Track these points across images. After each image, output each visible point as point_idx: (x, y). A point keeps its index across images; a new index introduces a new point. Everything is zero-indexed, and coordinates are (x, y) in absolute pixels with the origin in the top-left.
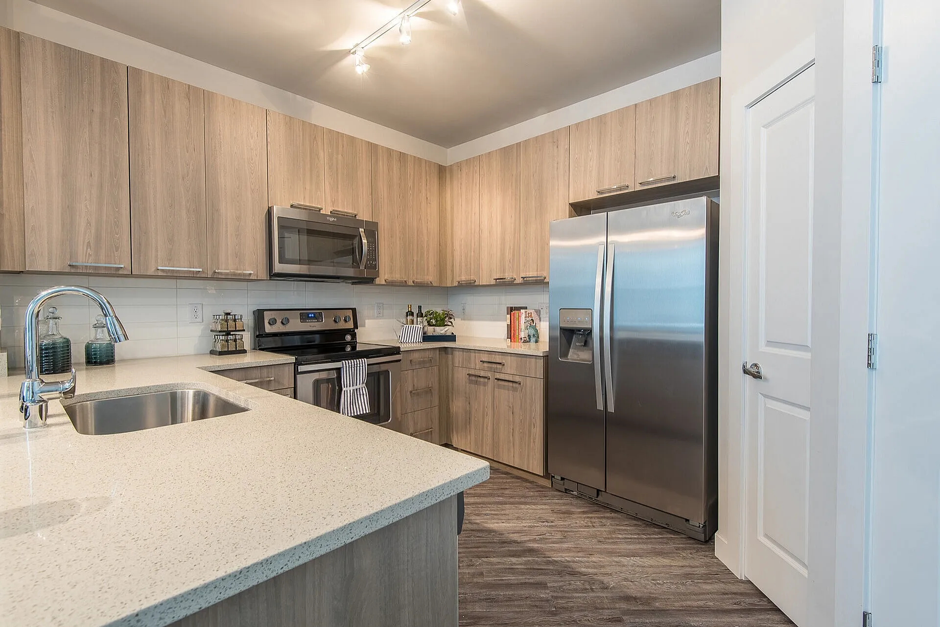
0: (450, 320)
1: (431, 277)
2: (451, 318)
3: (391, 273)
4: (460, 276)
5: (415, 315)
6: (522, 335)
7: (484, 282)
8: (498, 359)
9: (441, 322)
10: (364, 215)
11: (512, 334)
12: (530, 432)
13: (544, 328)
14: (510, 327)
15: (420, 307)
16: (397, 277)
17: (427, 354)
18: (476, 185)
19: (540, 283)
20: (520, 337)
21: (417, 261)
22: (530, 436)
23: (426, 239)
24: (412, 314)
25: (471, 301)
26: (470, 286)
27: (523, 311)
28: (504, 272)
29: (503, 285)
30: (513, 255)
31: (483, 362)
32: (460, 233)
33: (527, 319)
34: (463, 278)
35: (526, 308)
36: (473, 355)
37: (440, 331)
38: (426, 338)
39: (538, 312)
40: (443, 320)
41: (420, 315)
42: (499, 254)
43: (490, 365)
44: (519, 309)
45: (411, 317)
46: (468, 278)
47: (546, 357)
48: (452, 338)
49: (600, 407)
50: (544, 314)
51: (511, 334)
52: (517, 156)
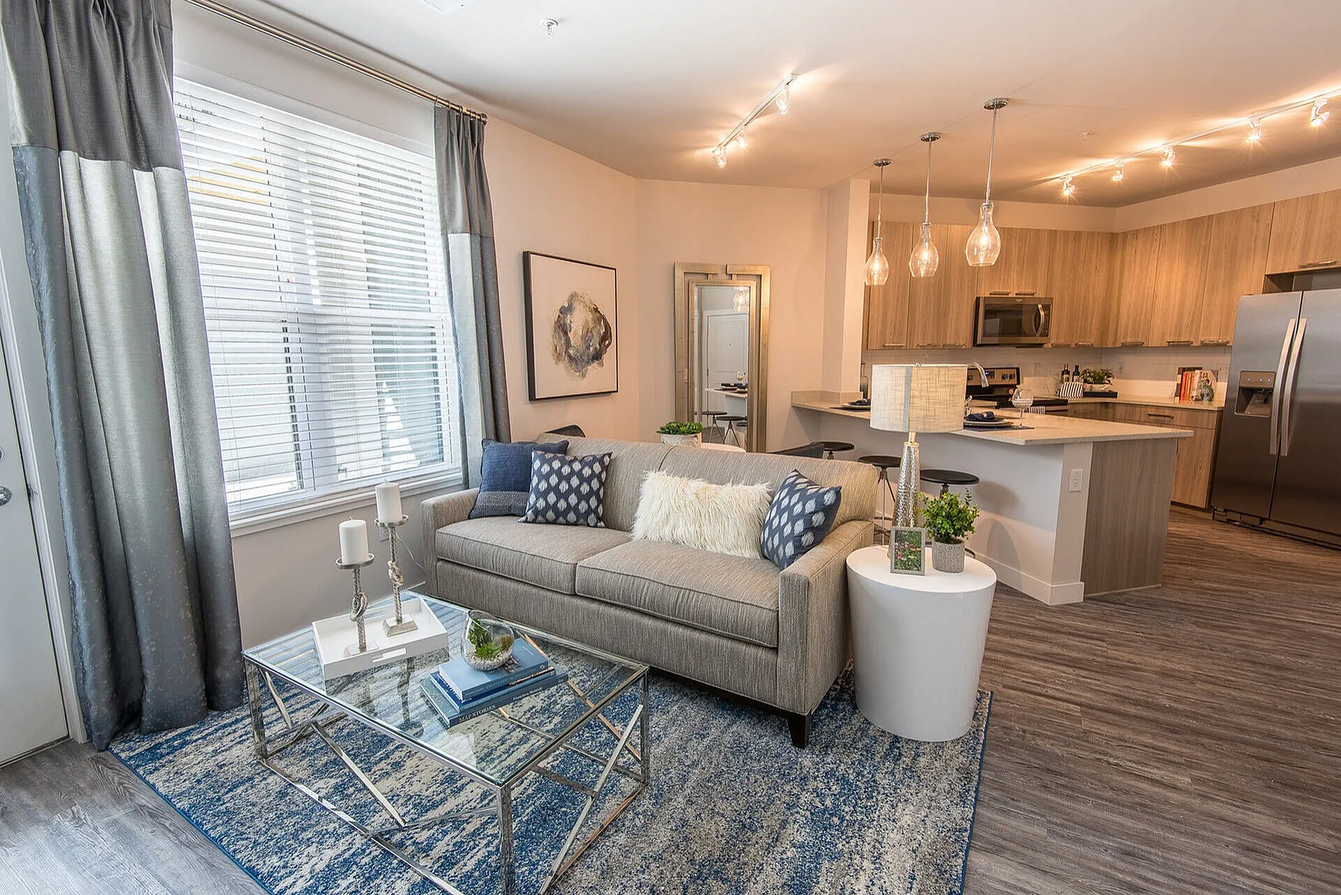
0: (1109, 379)
1: (1092, 340)
2: (1109, 377)
3: (1057, 339)
4: (1125, 337)
5: (1072, 373)
6: (1194, 394)
7: (1155, 342)
8: (1167, 413)
9: (1099, 380)
10: (1040, 294)
11: (1182, 393)
12: (1195, 473)
13: (1221, 388)
14: (1179, 387)
15: (1077, 367)
16: (1062, 341)
17: (1089, 407)
18: (1154, 252)
19: (1222, 347)
20: (1191, 395)
21: (1081, 326)
22: (1195, 477)
23: (1091, 305)
24: (1068, 373)
25: (1129, 360)
26: (1135, 348)
27: (1197, 372)
28: (1180, 335)
29: (1177, 347)
30: (1193, 320)
31: (1150, 415)
32: (1129, 297)
33: (1202, 379)
34: (1129, 340)
35: (1201, 369)
36: (1138, 409)
37: (1098, 388)
38: (1086, 395)
39: (1216, 373)
40: (1102, 378)
41: (1077, 373)
42: (1175, 318)
43: (1157, 418)
44: (1194, 369)
45: (1067, 375)
46: (1134, 340)
47: (1221, 412)
48: (1114, 395)
49: (1273, 451)
50: (1223, 374)
51: (1180, 392)
52: (1208, 229)
